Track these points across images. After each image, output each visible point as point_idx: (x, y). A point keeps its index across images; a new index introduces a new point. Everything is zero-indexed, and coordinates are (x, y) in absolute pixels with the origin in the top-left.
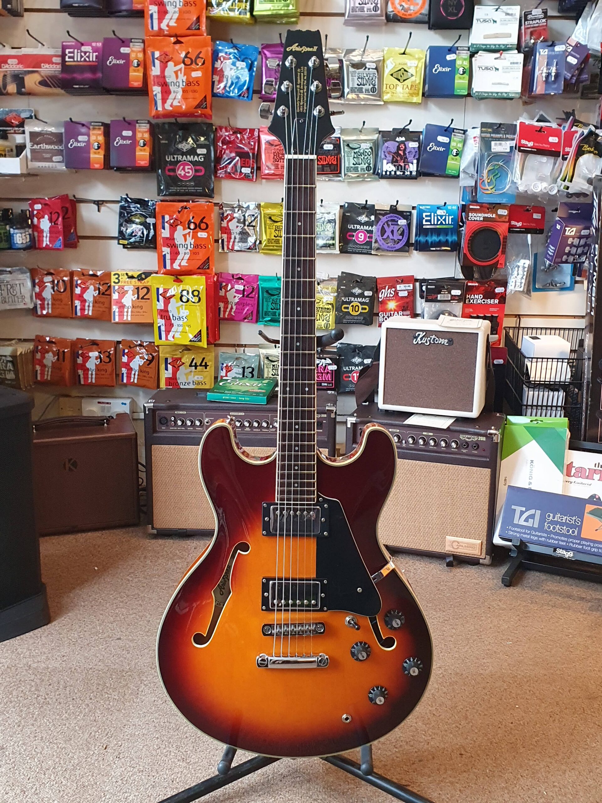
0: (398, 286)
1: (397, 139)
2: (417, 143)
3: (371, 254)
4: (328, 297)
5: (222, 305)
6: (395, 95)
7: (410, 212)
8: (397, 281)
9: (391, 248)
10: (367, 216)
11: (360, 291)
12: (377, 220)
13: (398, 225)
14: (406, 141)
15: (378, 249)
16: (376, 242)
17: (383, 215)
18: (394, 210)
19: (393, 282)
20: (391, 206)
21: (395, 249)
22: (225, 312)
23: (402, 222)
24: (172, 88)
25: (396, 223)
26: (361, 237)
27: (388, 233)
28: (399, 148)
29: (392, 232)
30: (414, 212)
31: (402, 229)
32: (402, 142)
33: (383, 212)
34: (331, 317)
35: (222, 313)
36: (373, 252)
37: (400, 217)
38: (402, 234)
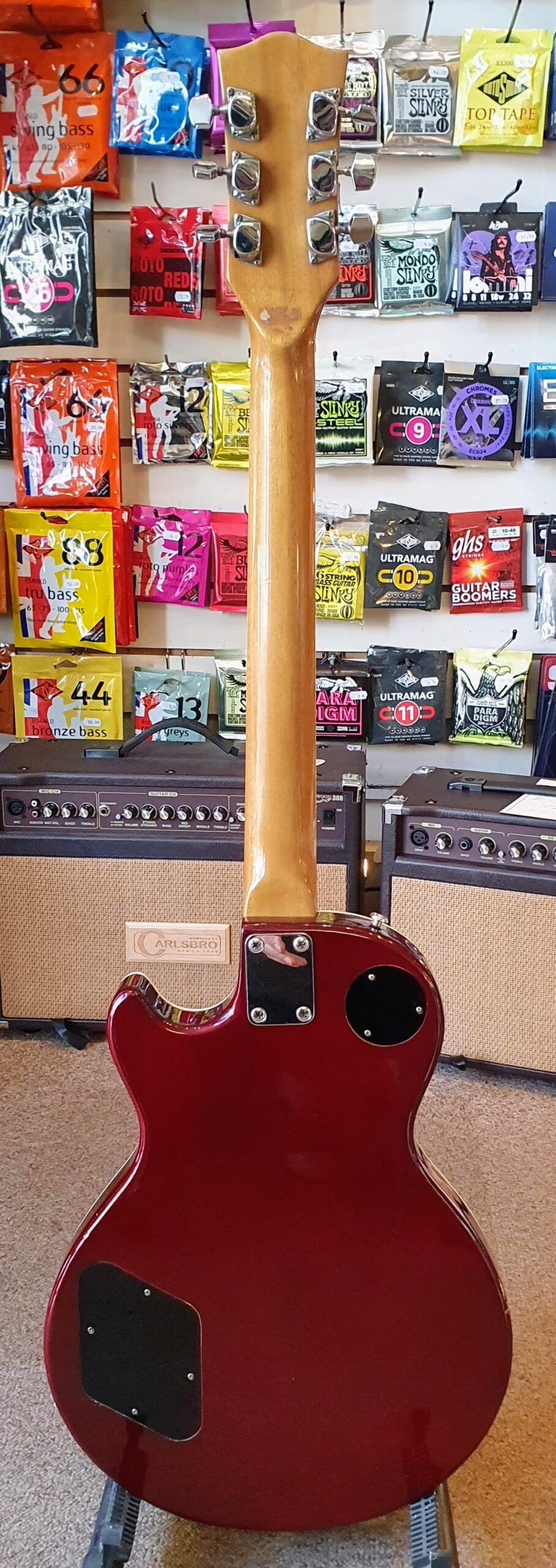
0: (490, 530)
1: (492, 226)
2: (533, 233)
3: (435, 465)
4: (350, 554)
5: (138, 571)
6: (487, 131)
7: (517, 380)
8: (489, 521)
9: (478, 452)
10: (428, 387)
11: (415, 542)
12: (450, 396)
13: (491, 405)
14: (510, 229)
15: (450, 455)
16: (446, 440)
17: (461, 385)
18: (482, 374)
19: (481, 521)
20: (477, 366)
21: (484, 455)
22: (144, 584)
23: (500, 400)
24: (41, 140)
25: (487, 402)
26: (419, 431)
27: (471, 422)
28: (495, 245)
29: (479, 419)
30: (524, 379)
31: (499, 415)
32: (503, 232)
33: (461, 380)
34: (355, 595)
35: (139, 586)
36: (438, 462)
37: (495, 389)
38: (500, 424)
